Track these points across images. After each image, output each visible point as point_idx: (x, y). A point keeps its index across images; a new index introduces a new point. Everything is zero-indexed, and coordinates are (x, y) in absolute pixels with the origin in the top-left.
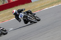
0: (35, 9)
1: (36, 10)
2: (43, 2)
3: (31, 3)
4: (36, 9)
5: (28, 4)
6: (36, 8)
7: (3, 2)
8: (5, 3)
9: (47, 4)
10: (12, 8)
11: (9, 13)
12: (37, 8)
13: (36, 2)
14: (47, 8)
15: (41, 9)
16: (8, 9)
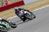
2: (34, 5)
3: (24, 5)
5: (22, 6)
7: (2, 5)
8: (3, 6)
9: (37, 6)
11: (7, 13)
13: (28, 4)
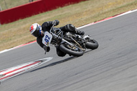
0: (103, 13)
1: (105, 16)
4: (105, 13)
6: (104, 11)
10: (50, 10)
12: (107, 10)
14: (130, 12)
15: (116, 13)
16: (42, 12)
